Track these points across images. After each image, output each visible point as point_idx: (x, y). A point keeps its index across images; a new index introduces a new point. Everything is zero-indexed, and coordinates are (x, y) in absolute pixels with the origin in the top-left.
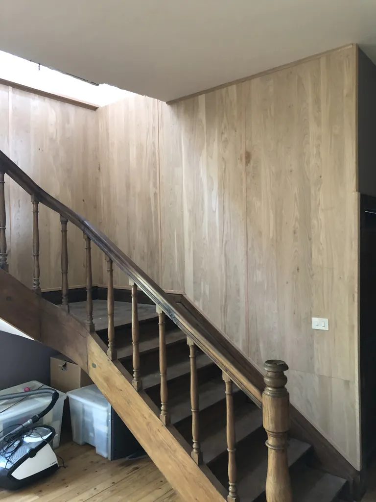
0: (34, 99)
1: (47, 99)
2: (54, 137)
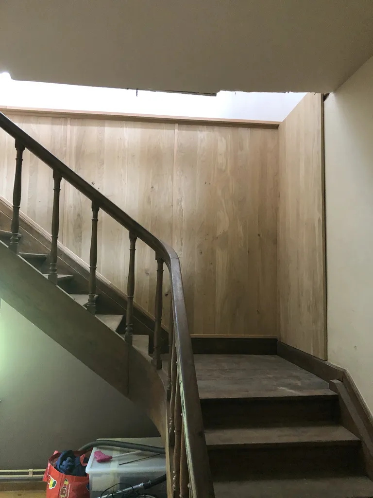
0: (202, 131)
2: (224, 168)
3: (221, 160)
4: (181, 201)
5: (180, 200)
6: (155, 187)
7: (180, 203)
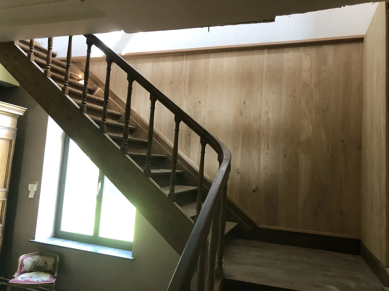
1: (301, 49)
3: (305, 75)
4: (268, 113)
5: (267, 111)
6: (246, 102)
7: (267, 114)
